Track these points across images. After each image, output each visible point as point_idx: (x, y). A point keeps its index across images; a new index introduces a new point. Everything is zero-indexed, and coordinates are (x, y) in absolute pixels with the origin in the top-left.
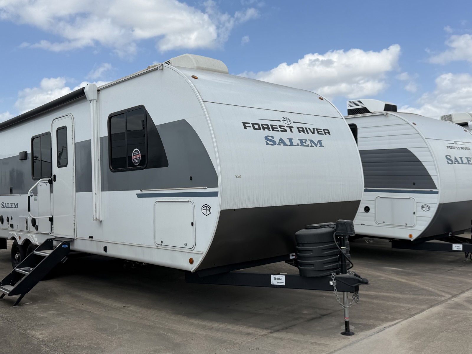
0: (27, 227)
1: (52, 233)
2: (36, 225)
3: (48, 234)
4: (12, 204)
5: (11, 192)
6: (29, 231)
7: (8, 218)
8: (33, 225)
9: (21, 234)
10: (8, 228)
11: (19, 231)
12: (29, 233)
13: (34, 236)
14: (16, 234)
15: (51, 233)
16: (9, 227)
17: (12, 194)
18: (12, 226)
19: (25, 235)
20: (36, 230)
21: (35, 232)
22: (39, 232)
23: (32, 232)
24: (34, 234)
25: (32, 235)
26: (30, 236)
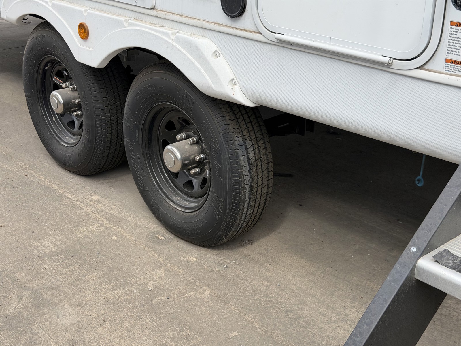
6: (154, 8)
9: (88, 12)
13: (207, 44)
15: (422, 67)
19: (126, 25)
20: (232, 17)
21: (216, 23)
22: (260, 33)
23: (181, 15)
24: (201, 30)
25: (185, 34)
26: (174, 44)
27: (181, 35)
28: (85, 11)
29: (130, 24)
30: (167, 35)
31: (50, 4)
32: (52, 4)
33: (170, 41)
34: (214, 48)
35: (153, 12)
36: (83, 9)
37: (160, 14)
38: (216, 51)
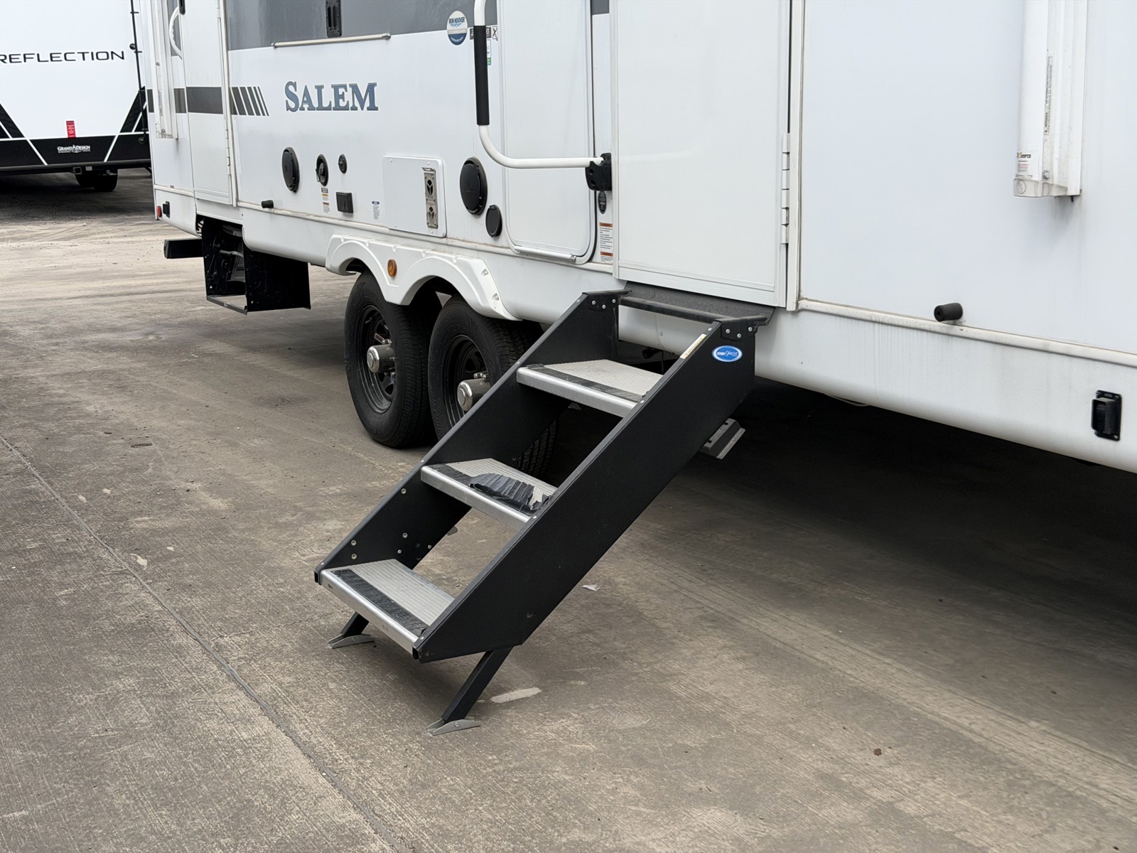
0: (432, 214)
1: (598, 257)
2: (489, 204)
3: (570, 263)
4: (341, 91)
5: (334, 25)
6: (445, 237)
7: (321, 161)
8: (467, 208)
9: (397, 249)
10: (325, 214)
11: (387, 230)
12: (446, 247)
13: (478, 264)
14: (371, 246)
15: (590, 260)
16: (327, 210)
17: (340, 35)
18: (345, 203)
19: (424, 255)
20: (492, 236)
21: (485, 244)
22: (509, 248)
23: (463, 241)
24: (476, 252)
25: (464, 257)
26: (456, 267)
27: (461, 258)
28: (395, 247)
29: (427, 254)
30: (451, 259)
31: (367, 245)
32: (370, 244)
33: (453, 265)
34: (485, 267)
35: (444, 241)
36: (392, 246)
37: (450, 242)
38: (485, 270)
